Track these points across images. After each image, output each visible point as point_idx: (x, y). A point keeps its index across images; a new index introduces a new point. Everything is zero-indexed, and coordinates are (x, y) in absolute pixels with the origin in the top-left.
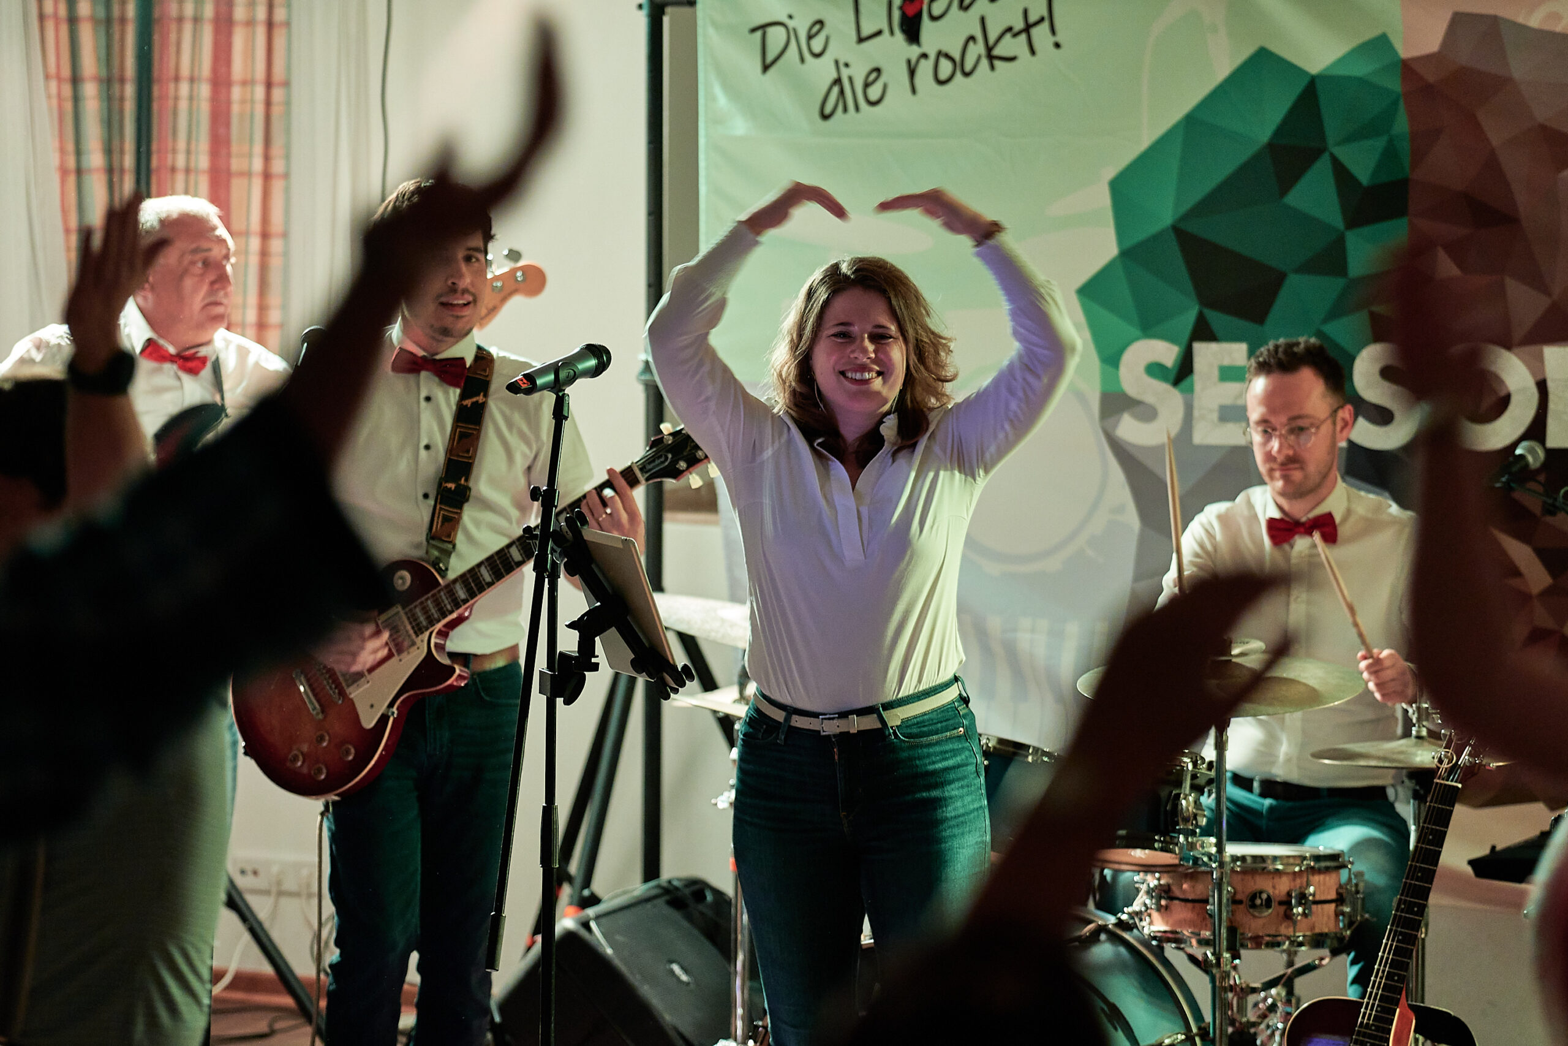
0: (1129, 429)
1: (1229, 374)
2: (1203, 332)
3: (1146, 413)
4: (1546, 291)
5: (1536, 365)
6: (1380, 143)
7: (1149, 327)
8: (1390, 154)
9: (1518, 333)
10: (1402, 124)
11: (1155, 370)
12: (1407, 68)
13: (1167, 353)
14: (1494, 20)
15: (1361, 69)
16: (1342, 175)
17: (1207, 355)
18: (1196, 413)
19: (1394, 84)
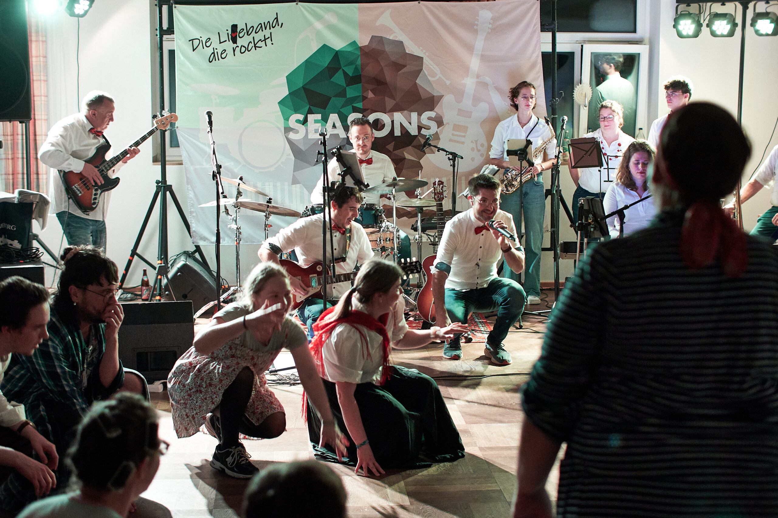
0: (292, 136)
1: (316, 121)
2: (310, 112)
3: (296, 132)
4: (395, 100)
5: (392, 117)
6: (354, 66)
7: (296, 111)
8: (356, 69)
9: (387, 110)
10: (359, 62)
11: (298, 121)
12: (361, 49)
13: (301, 117)
14: (382, 37)
15: (349, 49)
16: (345, 73)
17: (311, 117)
18: (309, 131)
19: (359, 53)
